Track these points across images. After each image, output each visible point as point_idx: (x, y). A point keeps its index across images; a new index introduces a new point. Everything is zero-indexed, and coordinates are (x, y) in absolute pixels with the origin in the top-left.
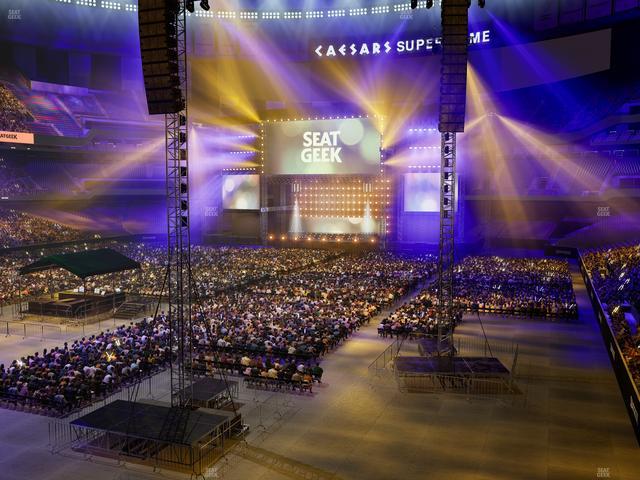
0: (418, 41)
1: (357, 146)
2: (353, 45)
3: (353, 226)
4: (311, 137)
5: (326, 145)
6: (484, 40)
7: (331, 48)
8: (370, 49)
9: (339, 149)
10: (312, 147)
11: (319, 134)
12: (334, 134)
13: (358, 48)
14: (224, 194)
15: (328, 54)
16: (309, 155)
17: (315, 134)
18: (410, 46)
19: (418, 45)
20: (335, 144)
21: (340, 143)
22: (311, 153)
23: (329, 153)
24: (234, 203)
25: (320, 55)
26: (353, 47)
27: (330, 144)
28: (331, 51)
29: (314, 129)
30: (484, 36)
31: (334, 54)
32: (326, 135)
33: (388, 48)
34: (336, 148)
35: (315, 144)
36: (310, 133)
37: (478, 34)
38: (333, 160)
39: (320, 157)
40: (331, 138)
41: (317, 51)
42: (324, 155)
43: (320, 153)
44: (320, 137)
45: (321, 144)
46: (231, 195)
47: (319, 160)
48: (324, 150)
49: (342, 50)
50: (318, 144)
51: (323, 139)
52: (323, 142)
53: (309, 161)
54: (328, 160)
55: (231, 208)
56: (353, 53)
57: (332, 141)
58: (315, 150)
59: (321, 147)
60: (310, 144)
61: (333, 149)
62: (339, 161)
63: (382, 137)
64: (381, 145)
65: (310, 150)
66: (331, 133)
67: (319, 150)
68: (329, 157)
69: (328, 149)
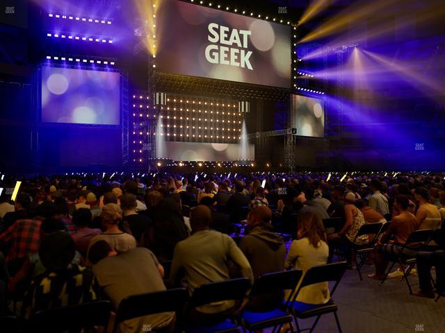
1: (269, 53)
4: (218, 31)
5: (235, 46)
9: (250, 53)
10: (218, 43)
11: (227, 29)
12: (245, 33)
14: (45, 97)
17: (223, 29)
20: (246, 46)
21: (251, 47)
22: (218, 51)
23: (238, 55)
24: (69, 113)
27: (240, 45)
29: (222, 22)
32: (235, 32)
34: (246, 51)
35: (223, 41)
36: (216, 26)
38: (243, 66)
39: (228, 58)
40: (241, 37)
42: (233, 57)
43: (228, 53)
44: (229, 33)
45: (230, 43)
46: (58, 100)
47: (227, 62)
48: (234, 51)
50: (226, 42)
51: (232, 37)
52: (232, 40)
53: (215, 61)
54: (238, 64)
55: (60, 120)
57: (242, 42)
58: (223, 49)
59: (230, 47)
60: (215, 40)
61: (243, 52)
62: (250, 67)
63: (293, 49)
64: (294, 57)
65: (216, 47)
66: (241, 32)
67: (227, 49)
68: (238, 60)
69: (237, 51)
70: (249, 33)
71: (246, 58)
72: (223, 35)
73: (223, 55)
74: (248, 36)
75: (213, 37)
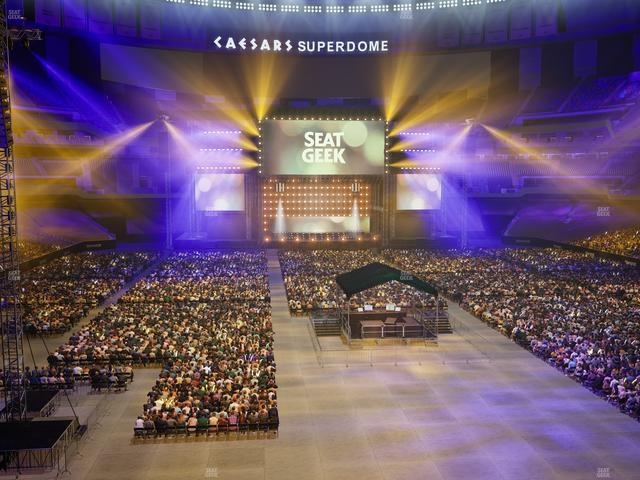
0: (319, 43)
1: (361, 147)
2: (254, 40)
3: (335, 225)
4: (313, 137)
5: (329, 146)
6: (383, 49)
7: (231, 40)
8: (271, 45)
9: (343, 150)
10: (314, 147)
11: (321, 134)
12: (338, 135)
13: (259, 43)
14: (197, 195)
15: (228, 46)
16: (311, 156)
17: (317, 135)
18: (311, 47)
19: (319, 47)
20: (338, 144)
21: (343, 145)
22: (313, 153)
23: (332, 153)
25: (219, 46)
26: (253, 41)
27: (333, 145)
28: (231, 44)
29: (316, 130)
30: (383, 46)
31: (234, 47)
32: (328, 136)
33: (290, 47)
34: (339, 149)
35: (317, 144)
36: (312, 134)
37: (377, 42)
38: (336, 161)
39: (323, 157)
40: (334, 139)
41: (216, 42)
42: (327, 155)
43: (323, 153)
44: (323, 138)
45: (324, 145)
46: (207, 196)
47: (321, 160)
48: (327, 150)
49: (242, 43)
50: (321, 145)
51: (326, 140)
52: (326, 143)
53: (312, 160)
54: (331, 161)
55: (207, 209)
56: (253, 48)
57: (335, 142)
58: (317, 150)
59: (323, 148)
60: (311, 145)
61: (336, 150)
62: (343, 161)
63: (386, 140)
64: (386, 148)
65: (312, 150)
66: (334, 134)
67: (321, 150)
68: (332, 157)
69: (331, 150)
70: (342, 134)
71: (339, 155)
72: (318, 139)
73: (318, 155)
74: (341, 137)
75: (309, 142)
